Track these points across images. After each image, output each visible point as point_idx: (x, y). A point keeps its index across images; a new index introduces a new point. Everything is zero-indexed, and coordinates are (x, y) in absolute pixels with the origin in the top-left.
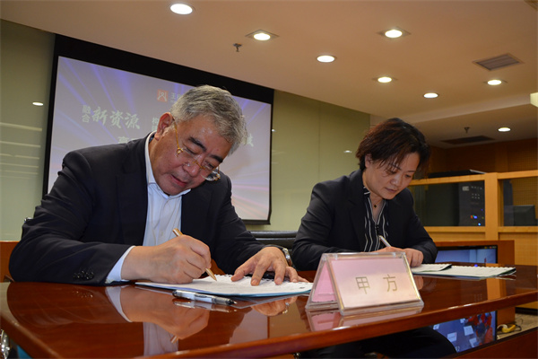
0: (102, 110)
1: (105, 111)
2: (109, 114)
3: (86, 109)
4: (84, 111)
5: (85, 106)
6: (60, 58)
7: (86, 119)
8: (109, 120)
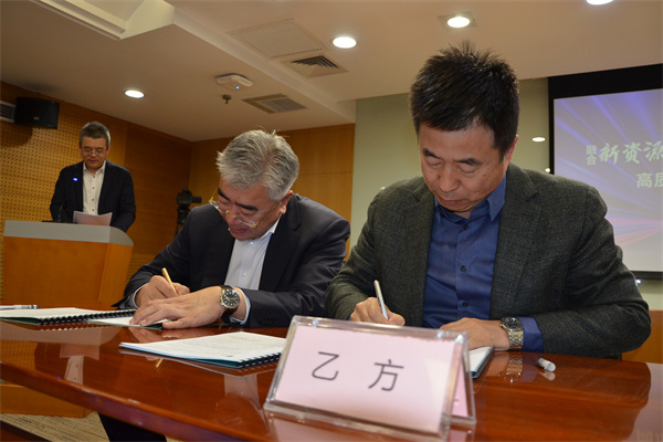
0: (611, 146)
1: (616, 147)
2: (621, 149)
3: (591, 149)
4: (588, 152)
5: (589, 147)
6: (555, 101)
7: (591, 160)
8: (622, 157)
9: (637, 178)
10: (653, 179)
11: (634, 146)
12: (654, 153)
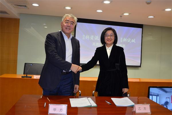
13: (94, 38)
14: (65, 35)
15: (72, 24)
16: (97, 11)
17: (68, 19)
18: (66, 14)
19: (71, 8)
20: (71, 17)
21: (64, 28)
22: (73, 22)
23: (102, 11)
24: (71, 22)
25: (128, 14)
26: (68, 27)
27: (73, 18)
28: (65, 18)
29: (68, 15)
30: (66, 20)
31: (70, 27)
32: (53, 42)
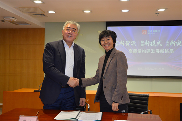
9: (129, 51)
10: (133, 51)
11: (128, 42)
12: (133, 44)
13: (130, 44)
14: (66, 43)
15: (74, 31)
16: (122, 11)
17: (69, 26)
18: (67, 21)
19: (91, 11)
20: (73, 24)
21: (65, 36)
22: (75, 29)
23: (128, 11)
24: (72, 29)
25: (164, 10)
26: (70, 35)
27: (75, 25)
28: (66, 25)
29: (69, 22)
30: (67, 28)
31: (71, 34)
32: (51, 52)
